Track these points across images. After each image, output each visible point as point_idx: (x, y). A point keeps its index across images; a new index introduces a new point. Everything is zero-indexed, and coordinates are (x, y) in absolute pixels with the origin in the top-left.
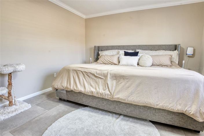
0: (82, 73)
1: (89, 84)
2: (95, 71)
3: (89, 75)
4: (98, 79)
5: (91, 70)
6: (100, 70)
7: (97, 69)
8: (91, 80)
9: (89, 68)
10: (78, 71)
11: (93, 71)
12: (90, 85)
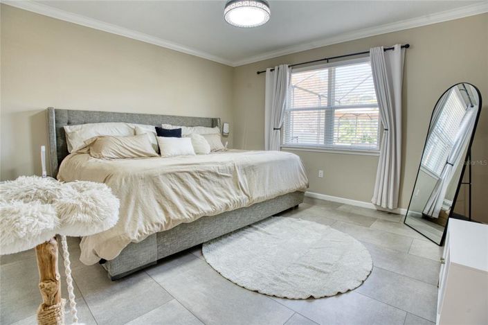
0: (191, 176)
1: (213, 193)
2: (215, 166)
3: (206, 176)
4: (223, 181)
5: (208, 166)
6: (222, 163)
7: (216, 163)
8: (213, 184)
9: (203, 164)
10: (180, 175)
11: (213, 168)
12: (215, 196)
